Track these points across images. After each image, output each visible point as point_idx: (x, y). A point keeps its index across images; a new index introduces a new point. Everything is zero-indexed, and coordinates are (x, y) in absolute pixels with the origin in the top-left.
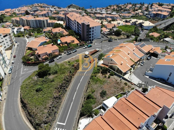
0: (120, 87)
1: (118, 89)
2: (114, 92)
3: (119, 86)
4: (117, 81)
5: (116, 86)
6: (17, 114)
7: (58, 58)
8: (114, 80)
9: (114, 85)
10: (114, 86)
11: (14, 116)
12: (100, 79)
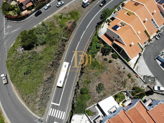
0: (122, 81)
1: (118, 83)
2: (113, 86)
3: (121, 78)
4: (119, 69)
5: (116, 78)
6: (11, 93)
7: (46, 8)
8: (116, 67)
9: (115, 75)
10: (115, 77)
11: (9, 95)
12: (99, 62)
